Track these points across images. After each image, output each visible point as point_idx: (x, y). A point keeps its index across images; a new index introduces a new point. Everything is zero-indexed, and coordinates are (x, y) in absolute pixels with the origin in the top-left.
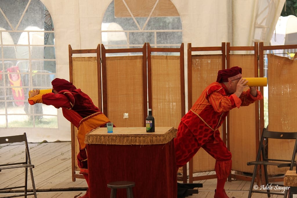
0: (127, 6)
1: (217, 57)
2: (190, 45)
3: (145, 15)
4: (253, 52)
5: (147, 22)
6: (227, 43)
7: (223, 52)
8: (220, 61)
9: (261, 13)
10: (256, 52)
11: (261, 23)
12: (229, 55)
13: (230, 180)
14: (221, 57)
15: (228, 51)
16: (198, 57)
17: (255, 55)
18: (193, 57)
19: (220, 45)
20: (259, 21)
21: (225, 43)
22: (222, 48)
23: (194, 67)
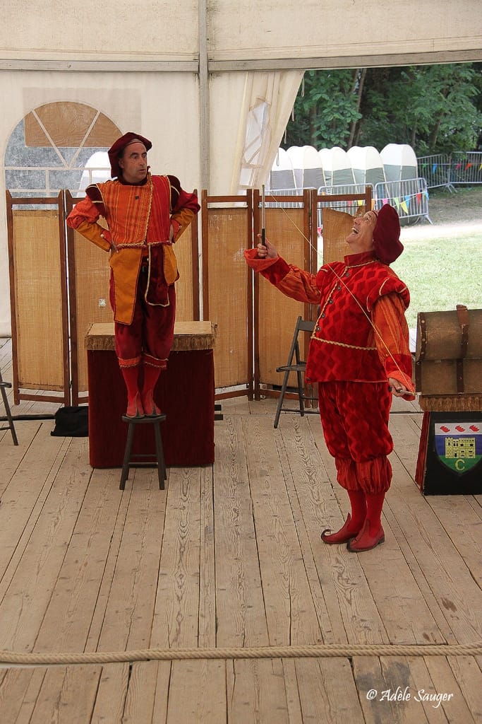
0: (45, 131)
1: (242, 211)
2: (205, 192)
3: (73, 145)
4: (301, 205)
5: (76, 155)
6: (255, 190)
7: (249, 204)
8: (246, 216)
9: (250, 146)
10: (306, 205)
11: (250, 161)
12: (257, 209)
13: (258, 398)
14: (247, 211)
15: (257, 203)
16: (216, 212)
17: (304, 209)
18: (210, 212)
19: (245, 193)
20: (247, 157)
21: (251, 190)
22: (247, 199)
23: (211, 227)
